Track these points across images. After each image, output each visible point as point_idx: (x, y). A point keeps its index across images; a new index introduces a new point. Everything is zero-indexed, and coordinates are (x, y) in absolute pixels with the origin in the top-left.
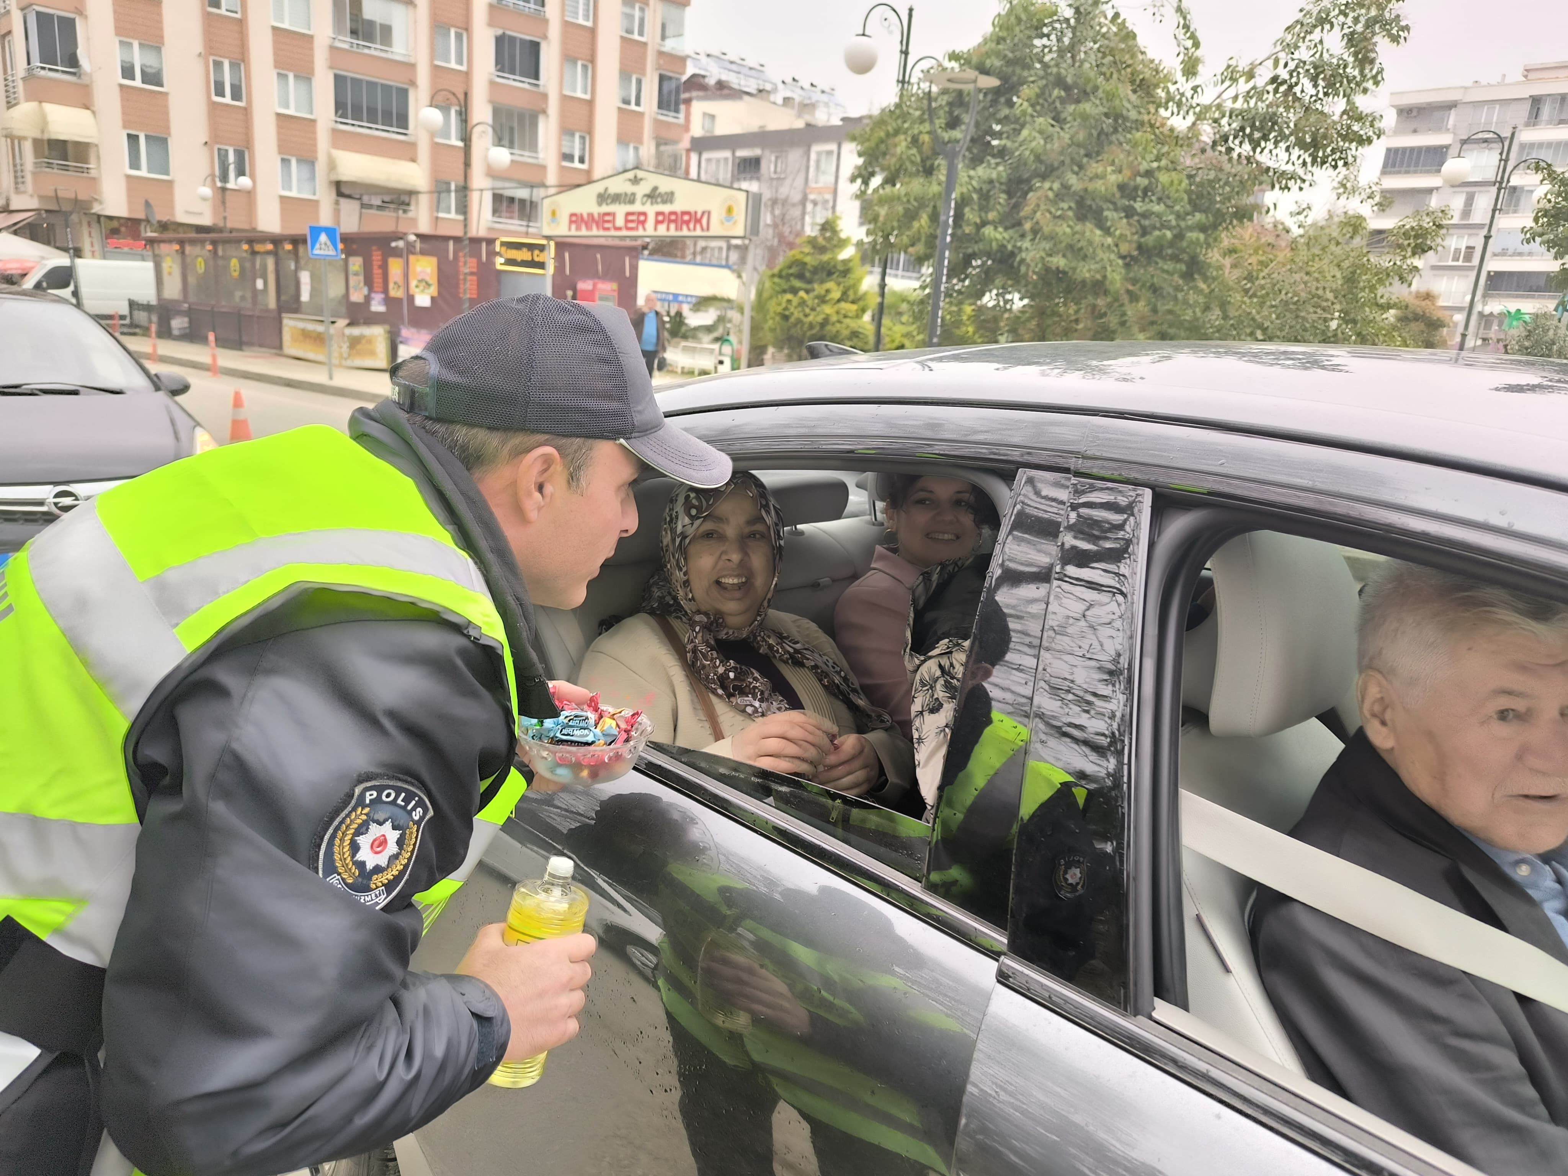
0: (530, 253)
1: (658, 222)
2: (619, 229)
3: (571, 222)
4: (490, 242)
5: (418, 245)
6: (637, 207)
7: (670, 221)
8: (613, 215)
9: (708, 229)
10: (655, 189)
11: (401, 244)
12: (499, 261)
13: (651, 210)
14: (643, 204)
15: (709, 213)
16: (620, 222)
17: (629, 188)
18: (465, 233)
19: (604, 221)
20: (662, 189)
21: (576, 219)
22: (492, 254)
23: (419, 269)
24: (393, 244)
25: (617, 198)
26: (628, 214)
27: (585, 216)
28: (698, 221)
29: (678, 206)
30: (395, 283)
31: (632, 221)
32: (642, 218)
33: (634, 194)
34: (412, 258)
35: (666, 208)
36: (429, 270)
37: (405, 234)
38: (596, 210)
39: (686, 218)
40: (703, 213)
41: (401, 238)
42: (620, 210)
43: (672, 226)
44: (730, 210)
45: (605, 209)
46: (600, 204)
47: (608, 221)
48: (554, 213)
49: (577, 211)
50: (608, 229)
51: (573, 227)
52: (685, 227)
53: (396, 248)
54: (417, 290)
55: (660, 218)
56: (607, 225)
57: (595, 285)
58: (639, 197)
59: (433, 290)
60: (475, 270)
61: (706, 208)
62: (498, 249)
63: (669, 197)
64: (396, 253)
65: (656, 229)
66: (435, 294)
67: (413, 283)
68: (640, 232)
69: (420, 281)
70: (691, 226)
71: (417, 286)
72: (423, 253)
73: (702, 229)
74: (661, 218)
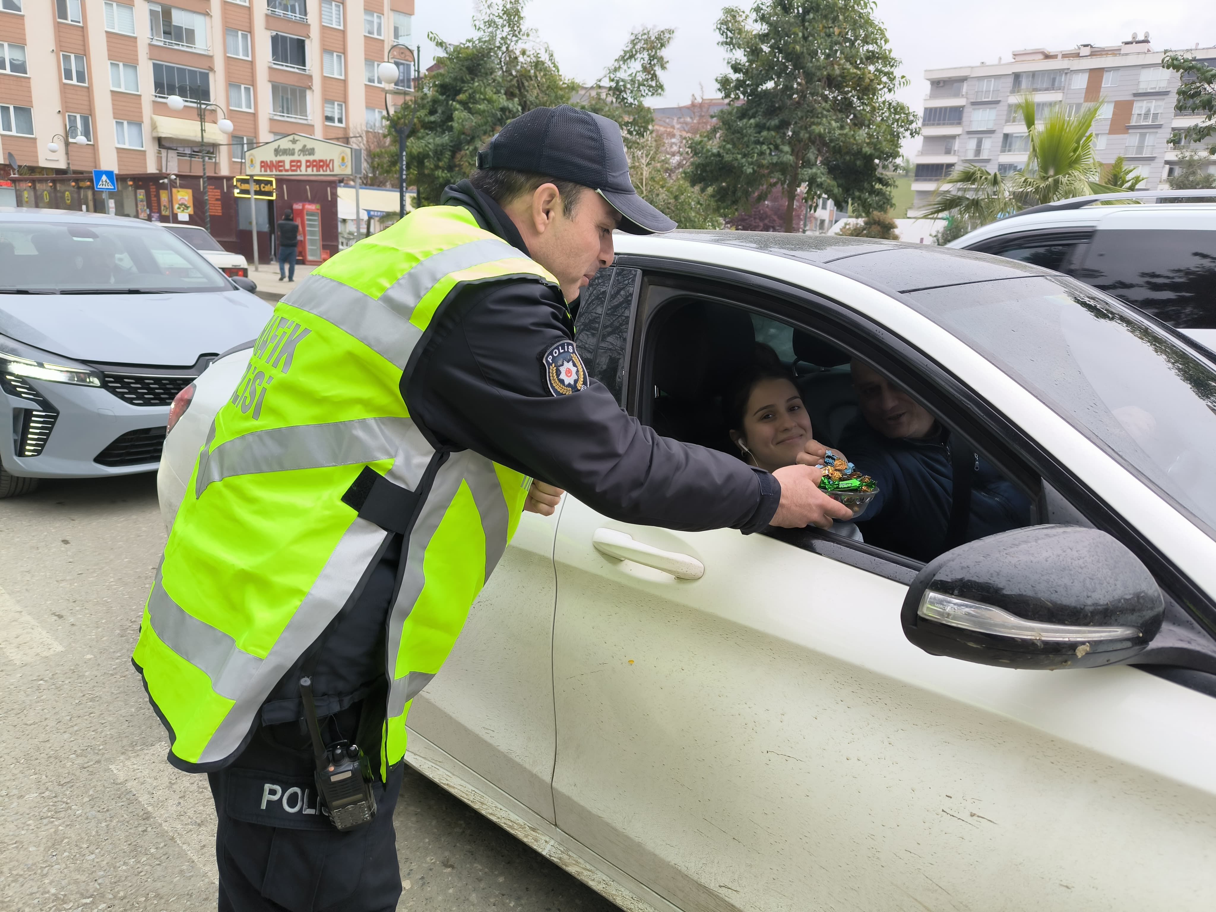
0: (258, 186)
1: (307, 167)
2: (287, 171)
3: (262, 167)
4: (229, 179)
5: (178, 181)
6: (296, 157)
7: (314, 166)
8: (283, 162)
9: (333, 171)
10: (305, 146)
11: (166, 181)
12: (236, 191)
13: (303, 159)
14: (299, 155)
15: (333, 160)
16: (287, 166)
17: (290, 146)
18: (204, 174)
19: (278, 165)
20: (309, 146)
21: (264, 165)
22: (231, 187)
23: (179, 197)
24: (161, 181)
25: (286, 152)
26: (292, 161)
27: (269, 163)
28: (328, 166)
29: (317, 157)
30: (165, 206)
31: (294, 166)
32: (299, 164)
33: (294, 149)
34: (174, 190)
35: (311, 158)
36: (186, 198)
37: (169, 174)
38: (275, 159)
39: (321, 164)
40: (330, 160)
41: (166, 178)
42: (287, 159)
43: (315, 169)
44: (343, 159)
45: (279, 158)
46: (276, 156)
47: (281, 166)
48: (252, 161)
49: (264, 160)
50: (281, 171)
51: (263, 169)
52: (321, 169)
53: (163, 182)
54: (179, 210)
55: (308, 164)
56: (281, 168)
57: (303, 206)
58: (296, 151)
59: (191, 210)
60: (219, 197)
61: (332, 158)
62: (235, 184)
63: (312, 152)
64: (163, 187)
65: (306, 171)
66: (192, 213)
67: (176, 206)
68: (298, 173)
69: (181, 205)
70: (325, 168)
71: (179, 208)
72: (182, 186)
73: (330, 171)
74: (310, 164)
